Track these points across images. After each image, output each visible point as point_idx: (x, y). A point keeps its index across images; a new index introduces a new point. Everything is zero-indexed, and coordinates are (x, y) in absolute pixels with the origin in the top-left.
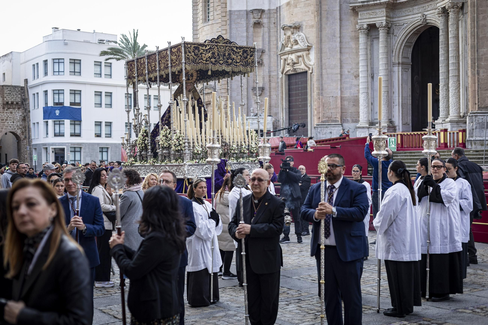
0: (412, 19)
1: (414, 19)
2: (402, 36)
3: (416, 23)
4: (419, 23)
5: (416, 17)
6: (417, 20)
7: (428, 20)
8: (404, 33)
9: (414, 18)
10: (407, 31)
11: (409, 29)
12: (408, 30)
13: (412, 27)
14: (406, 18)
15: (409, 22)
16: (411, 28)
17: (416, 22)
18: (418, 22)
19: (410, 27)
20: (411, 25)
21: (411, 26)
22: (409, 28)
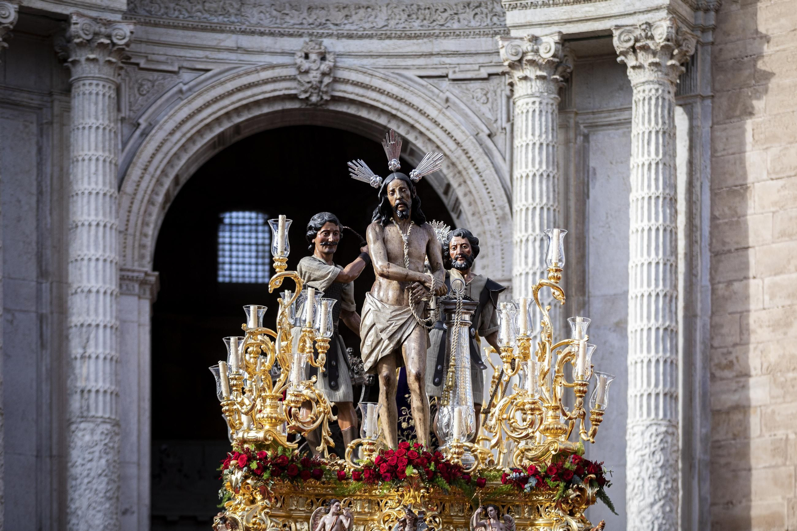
0: (233, 56)
1: (246, 57)
2: (172, 133)
3: (266, 82)
4: (282, 88)
5: (261, 52)
6: (273, 67)
7: (346, 82)
8: (184, 122)
9: (247, 51)
10: (200, 110)
11: (215, 107)
12: (207, 105)
13: (235, 98)
14: (197, 42)
15: (216, 69)
16: (228, 104)
17: (265, 75)
18: (274, 80)
19: (222, 97)
20: (230, 86)
21: (231, 93)
22: (216, 100)
